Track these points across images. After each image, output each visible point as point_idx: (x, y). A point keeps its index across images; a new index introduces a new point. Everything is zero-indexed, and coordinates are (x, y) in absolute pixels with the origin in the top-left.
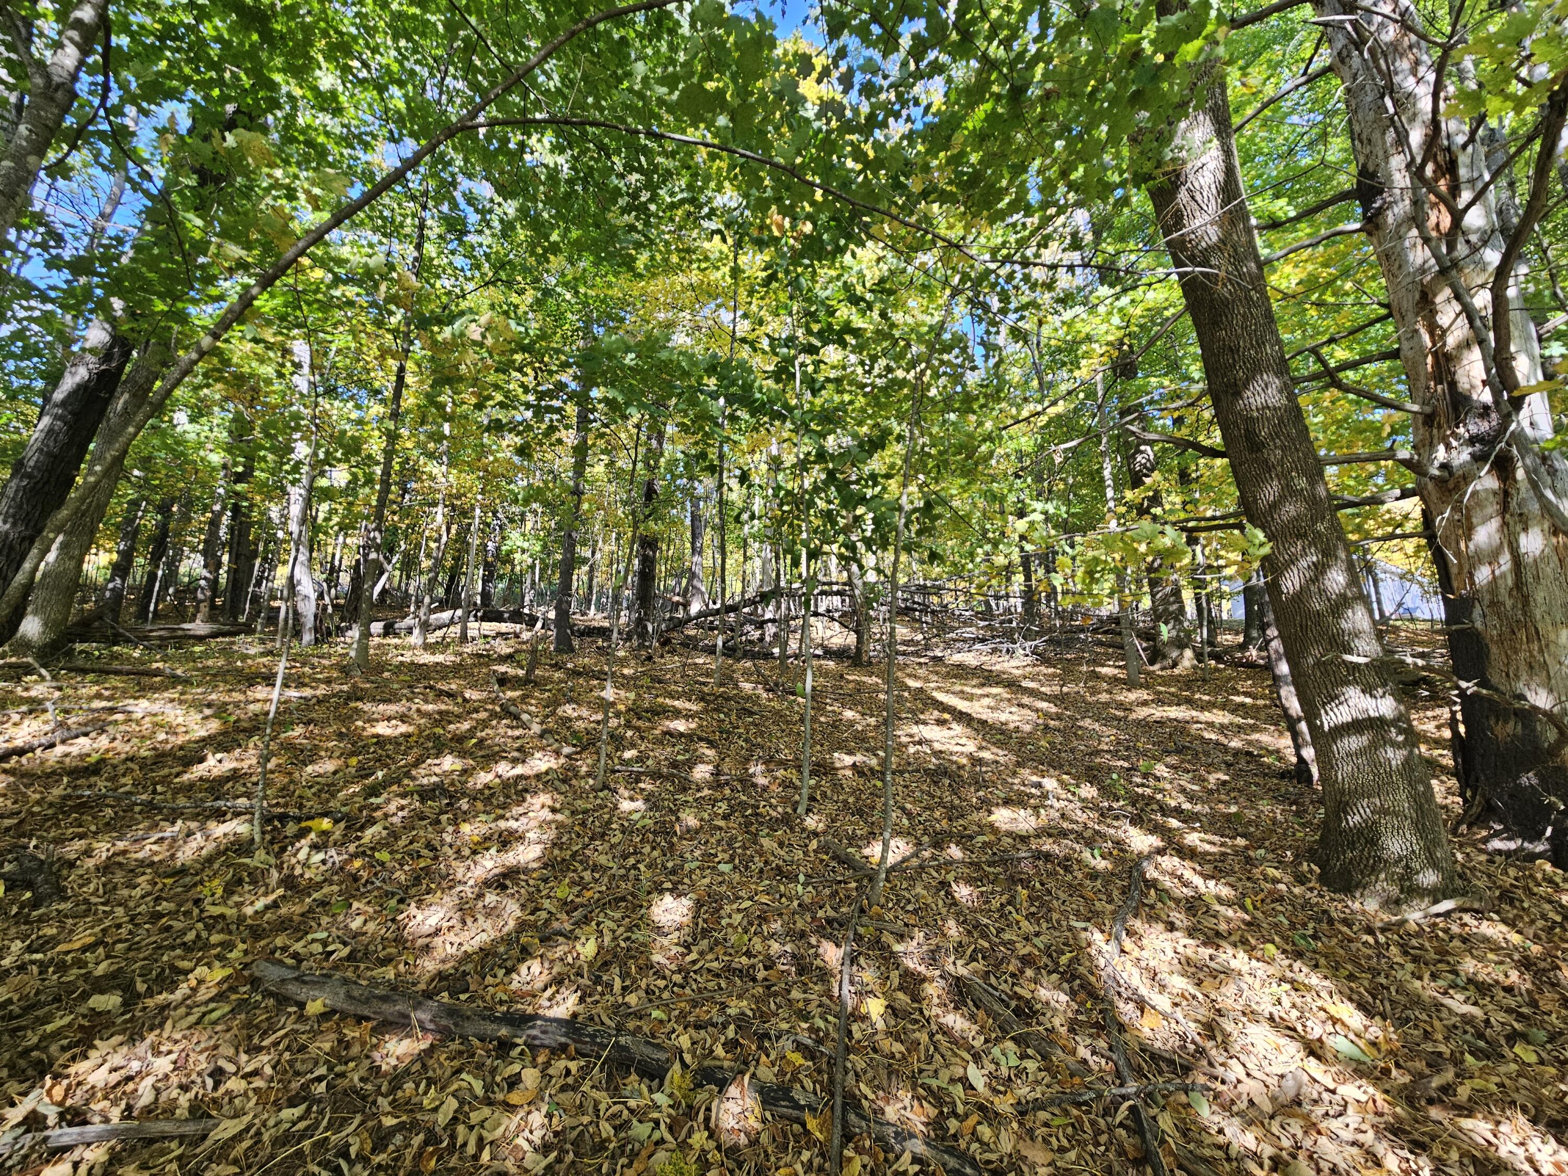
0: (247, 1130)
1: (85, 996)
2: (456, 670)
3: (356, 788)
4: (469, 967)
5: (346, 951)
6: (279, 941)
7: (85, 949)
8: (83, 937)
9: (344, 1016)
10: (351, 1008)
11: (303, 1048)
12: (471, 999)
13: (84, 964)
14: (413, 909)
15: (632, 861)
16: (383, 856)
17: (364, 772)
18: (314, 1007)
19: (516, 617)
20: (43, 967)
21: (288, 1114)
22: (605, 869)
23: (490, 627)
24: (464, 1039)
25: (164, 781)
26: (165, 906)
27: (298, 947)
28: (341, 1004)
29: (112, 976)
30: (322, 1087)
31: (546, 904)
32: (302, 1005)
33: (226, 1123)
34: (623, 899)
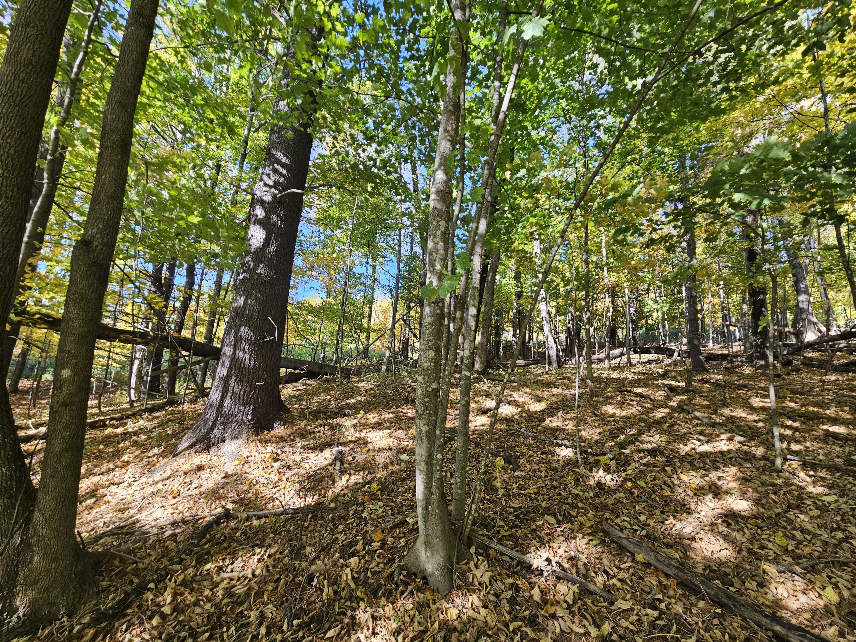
0: (632, 609)
1: (543, 514)
2: (638, 383)
3: (612, 443)
4: (728, 570)
5: (644, 533)
6: (607, 515)
7: (535, 493)
8: (533, 489)
9: (657, 570)
10: (660, 567)
11: (641, 578)
12: (738, 591)
13: (537, 501)
14: (671, 520)
15: (840, 535)
16: (641, 483)
17: (613, 435)
18: (640, 557)
19: (659, 350)
20: (526, 496)
21: (649, 611)
22: (815, 535)
23: (646, 357)
24: (744, 619)
25: (534, 427)
26: (554, 483)
27: (618, 521)
28: (652, 561)
29: (549, 508)
30: (663, 606)
31: (770, 545)
32: (633, 555)
33: (620, 601)
34: (846, 564)
